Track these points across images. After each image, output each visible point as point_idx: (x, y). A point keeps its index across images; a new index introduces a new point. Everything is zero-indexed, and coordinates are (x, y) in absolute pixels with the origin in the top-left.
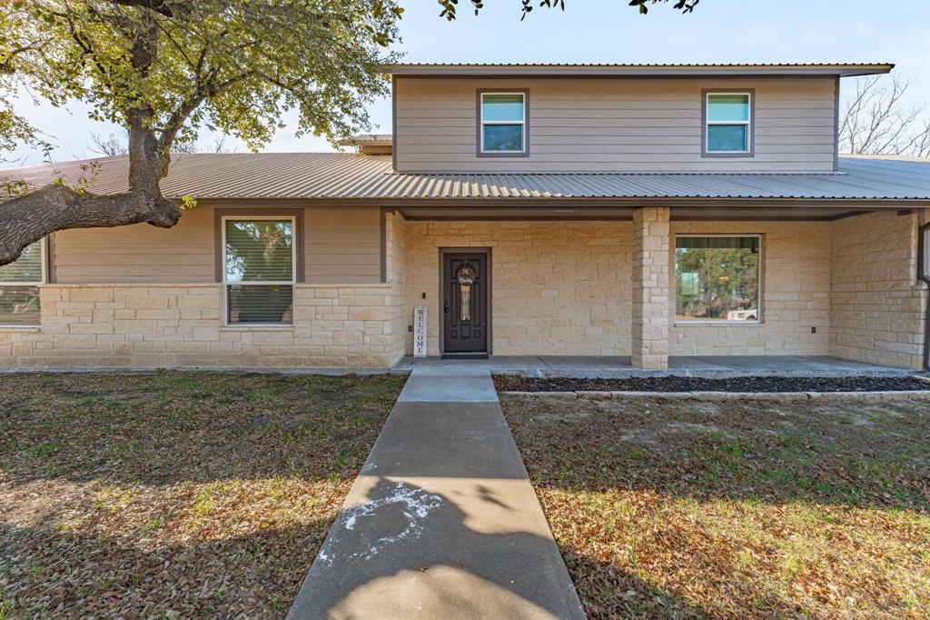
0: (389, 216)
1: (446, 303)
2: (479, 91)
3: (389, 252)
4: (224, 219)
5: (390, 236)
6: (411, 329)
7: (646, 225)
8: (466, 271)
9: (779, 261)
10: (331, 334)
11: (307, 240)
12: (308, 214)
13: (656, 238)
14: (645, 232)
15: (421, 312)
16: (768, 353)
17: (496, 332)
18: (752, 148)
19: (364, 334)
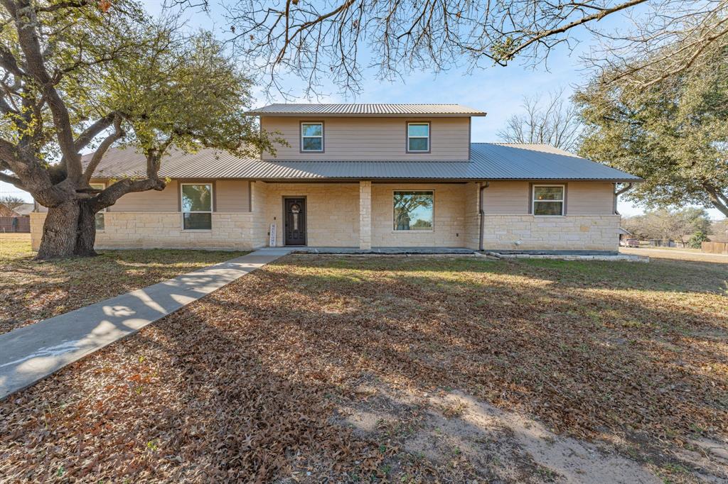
0: (253, 184)
1: (286, 222)
2: (301, 122)
3: (252, 199)
4: (182, 184)
5: (253, 192)
6: (269, 234)
7: (361, 188)
8: (295, 207)
9: (441, 202)
10: (227, 234)
11: (217, 194)
12: (218, 183)
13: (365, 193)
14: (361, 191)
15: (273, 226)
16: (437, 246)
17: (309, 236)
18: (430, 149)
19: (242, 234)
